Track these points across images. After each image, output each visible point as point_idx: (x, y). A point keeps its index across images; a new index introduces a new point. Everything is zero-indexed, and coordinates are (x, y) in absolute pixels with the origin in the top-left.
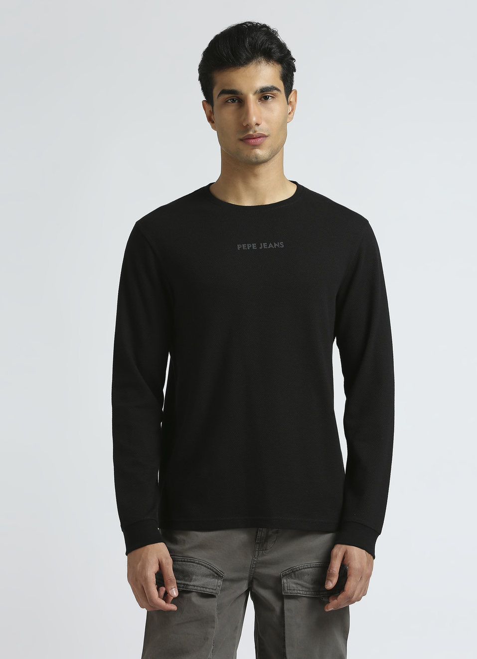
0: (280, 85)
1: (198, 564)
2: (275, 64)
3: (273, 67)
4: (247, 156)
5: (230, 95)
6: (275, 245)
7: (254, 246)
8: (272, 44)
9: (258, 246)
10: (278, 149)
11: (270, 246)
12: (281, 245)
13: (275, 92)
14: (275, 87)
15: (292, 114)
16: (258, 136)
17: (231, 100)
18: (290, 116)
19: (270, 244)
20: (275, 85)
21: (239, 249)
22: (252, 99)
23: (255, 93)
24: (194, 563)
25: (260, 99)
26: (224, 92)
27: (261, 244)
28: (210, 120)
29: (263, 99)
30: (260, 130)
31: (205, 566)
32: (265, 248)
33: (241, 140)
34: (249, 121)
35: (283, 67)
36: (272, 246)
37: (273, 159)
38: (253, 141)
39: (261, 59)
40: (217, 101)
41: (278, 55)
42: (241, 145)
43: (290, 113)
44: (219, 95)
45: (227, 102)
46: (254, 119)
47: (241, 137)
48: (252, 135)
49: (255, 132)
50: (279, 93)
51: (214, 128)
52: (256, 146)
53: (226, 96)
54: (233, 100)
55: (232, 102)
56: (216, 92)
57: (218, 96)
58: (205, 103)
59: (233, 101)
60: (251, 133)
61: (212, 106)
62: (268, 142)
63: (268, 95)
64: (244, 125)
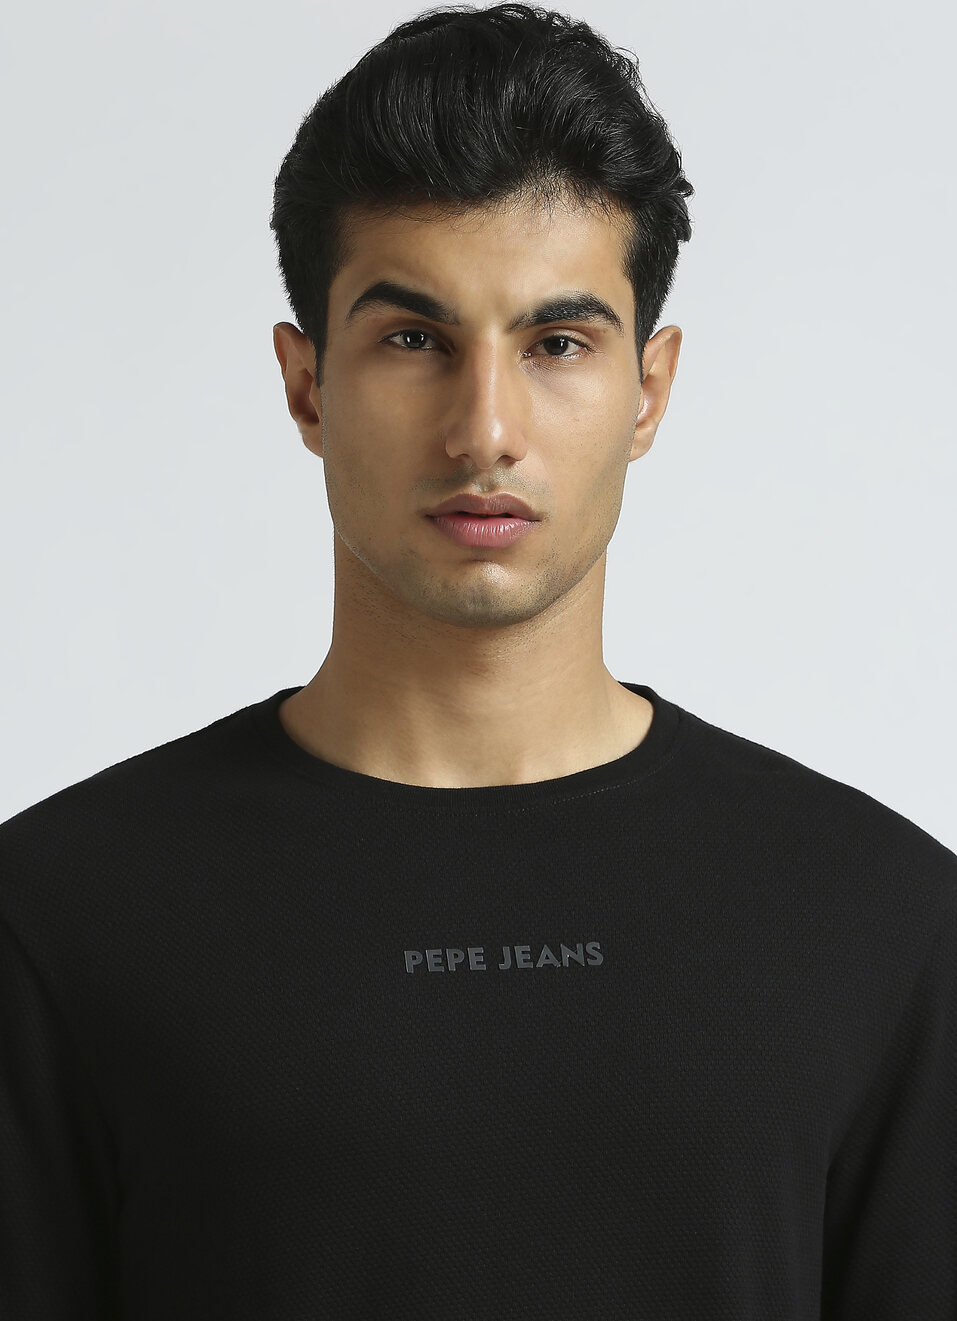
0: (620, 296)
2: (612, 208)
3: (601, 220)
4: (445, 586)
5: (406, 314)
6: (567, 954)
7: (475, 958)
8: (609, 117)
9: (493, 957)
10: (575, 569)
11: (546, 957)
12: (592, 952)
13: (597, 322)
15: (649, 428)
16: (507, 507)
17: (405, 334)
18: (640, 434)
19: (546, 951)
20: (603, 296)
21: (410, 969)
22: (495, 346)
23: (513, 326)
25: (530, 351)
26: (383, 292)
27: (506, 951)
28: (302, 407)
29: (541, 350)
30: (511, 485)
32: (521, 964)
33: (431, 517)
34: (476, 443)
35: (641, 222)
36: (553, 960)
37: (556, 606)
38: (476, 529)
39: (556, 180)
40: (348, 328)
41: (632, 170)
42: (426, 542)
43: (641, 425)
44: (360, 301)
45: (387, 341)
46: (495, 433)
47: (434, 502)
48: (477, 500)
49: (492, 487)
50: (611, 329)
51: (313, 443)
52: (484, 553)
53: (387, 312)
54: (415, 337)
55: (411, 347)
56: (344, 289)
57: (357, 307)
59: (415, 341)
60: (474, 490)
61: (321, 346)
62: (537, 539)
63: (567, 333)
64: (453, 451)
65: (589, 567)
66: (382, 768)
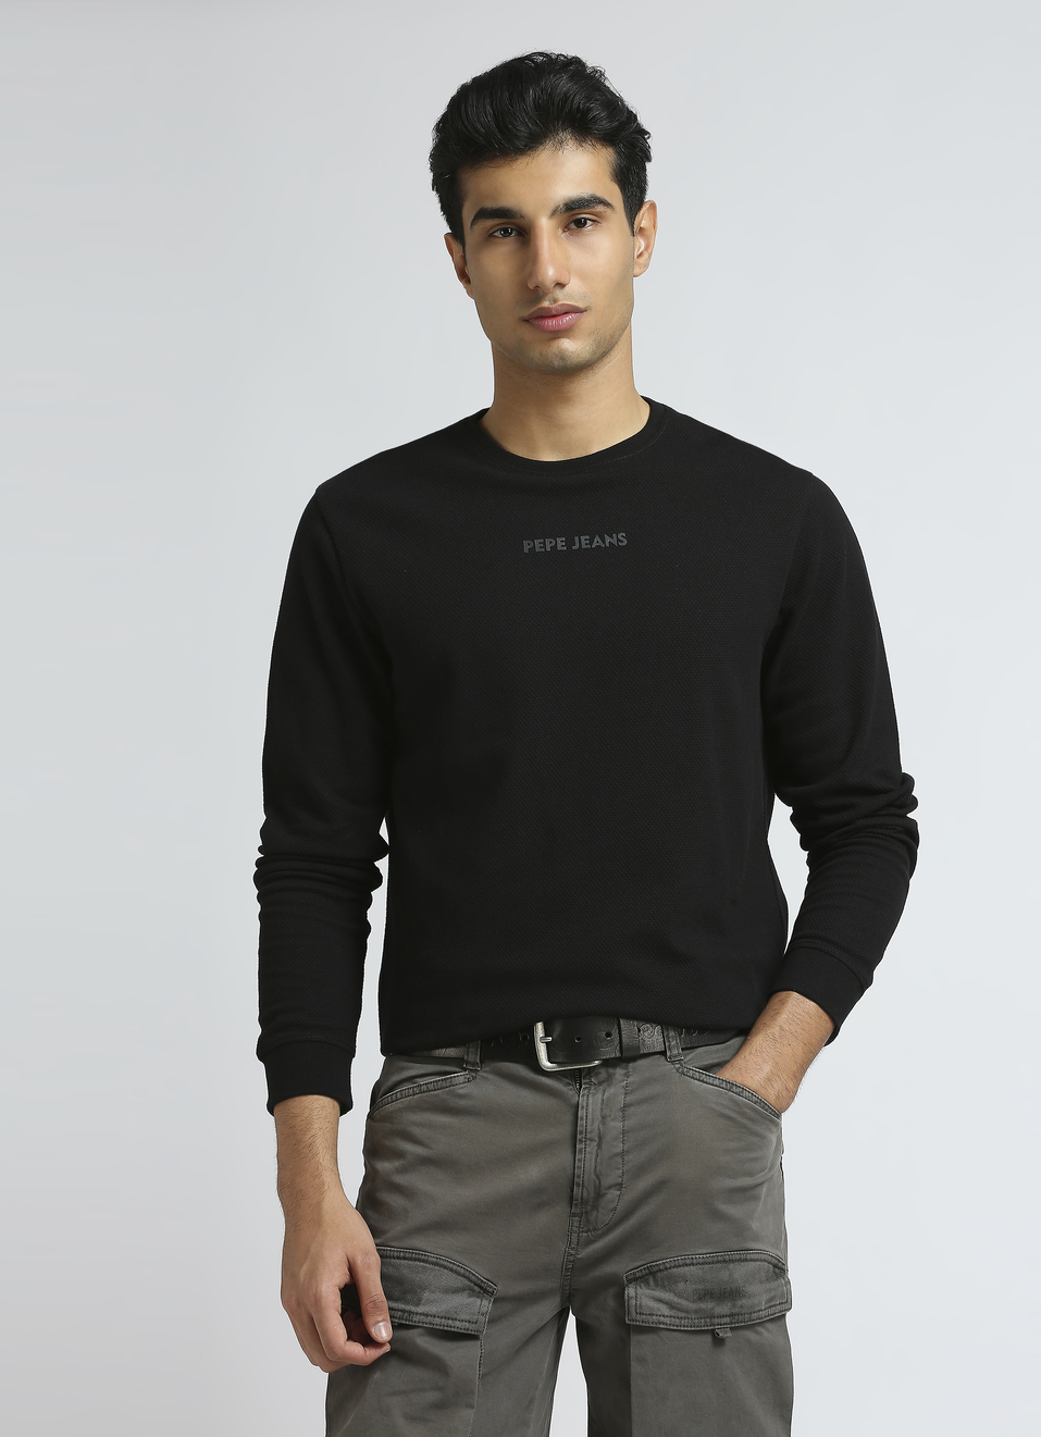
0: (613, 194)
1: (435, 1264)
2: (599, 146)
3: (593, 153)
4: (541, 354)
5: (497, 221)
6: (608, 539)
7: (561, 543)
8: (589, 98)
9: (570, 543)
10: (612, 337)
11: (597, 541)
12: (620, 539)
13: (600, 208)
14: (599, 198)
15: (646, 256)
16: (566, 309)
17: (501, 230)
18: (641, 260)
19: (597, 538)
20: (600, 194)
21: (526, 551)
22: (546, 227)
23: (554, 213)
24: (426, 1262)
25: (566, 228)
26: (483, 214)
27: (577, 538)
28: (464, 276)
29: (573, 226)
30: (564, 298)
31: (452, 1270)
32: (584, 546)
33: (526, 321)
34: (540, 278)
35: (619, 153)
36: (601, 543)
38: (551, 323)
39: (566, 136)
40: (473, 234)
41: (605, 124)
42: (526, 333)
43: (640, 255)
44: (474, 220)
45: (491, 235)
46: (549, 272)
47: (526, 313)
48: (548, 308)
49: (555, 301)
50: (609, 211)
51: (470, 293)
52: (558, 334)
53: (489, 223)
54: (506, 230)
55: (504, 236)
56: (468, 214)
57: (472, 224)
58: (450, 238)
59: (506, 233)
60: (546, 304)
61: (463, 243)
62: (587, 321)
63: (584, 216)
64: (531, 286)
65: (620, 335)
66: (519, 450)
